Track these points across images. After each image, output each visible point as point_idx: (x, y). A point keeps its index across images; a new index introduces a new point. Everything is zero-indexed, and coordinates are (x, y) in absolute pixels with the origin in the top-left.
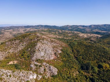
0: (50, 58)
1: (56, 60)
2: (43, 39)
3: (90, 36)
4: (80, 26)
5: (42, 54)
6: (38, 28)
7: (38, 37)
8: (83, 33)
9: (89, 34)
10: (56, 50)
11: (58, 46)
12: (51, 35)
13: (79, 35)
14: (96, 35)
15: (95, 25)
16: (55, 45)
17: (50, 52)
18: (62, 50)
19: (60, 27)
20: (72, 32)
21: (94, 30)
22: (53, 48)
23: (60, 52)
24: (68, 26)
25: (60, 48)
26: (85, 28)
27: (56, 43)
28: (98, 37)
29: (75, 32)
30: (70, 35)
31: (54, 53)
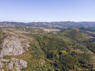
0: (19, 53)
1: (25, 54)
2: (11, 35)
3: (52, 31)
4: (44, 23)
5: (11, 50)
6: (4, 25)
7: (4, 34)
8: (47, 28)
9: (51, 29)
10: (24, 45)
11: (26, 41)
12: (18, 32)
13: (44, 30)
14: (56, 30)
15: (55, 22)
16: (23, 40)
17: (19, 47)
18: (30, 44)
19: (27, 24)
20: (38, 28)
21: (55, 26)
22: (22, 43)
23: (28, 46)
24: (34, 22)
25: (29, 43)
26: (48, 24)
27: (24, 38)
28: (58, 31)
29: (41, 28)
30: (37, 30)
31: (23, 47)
